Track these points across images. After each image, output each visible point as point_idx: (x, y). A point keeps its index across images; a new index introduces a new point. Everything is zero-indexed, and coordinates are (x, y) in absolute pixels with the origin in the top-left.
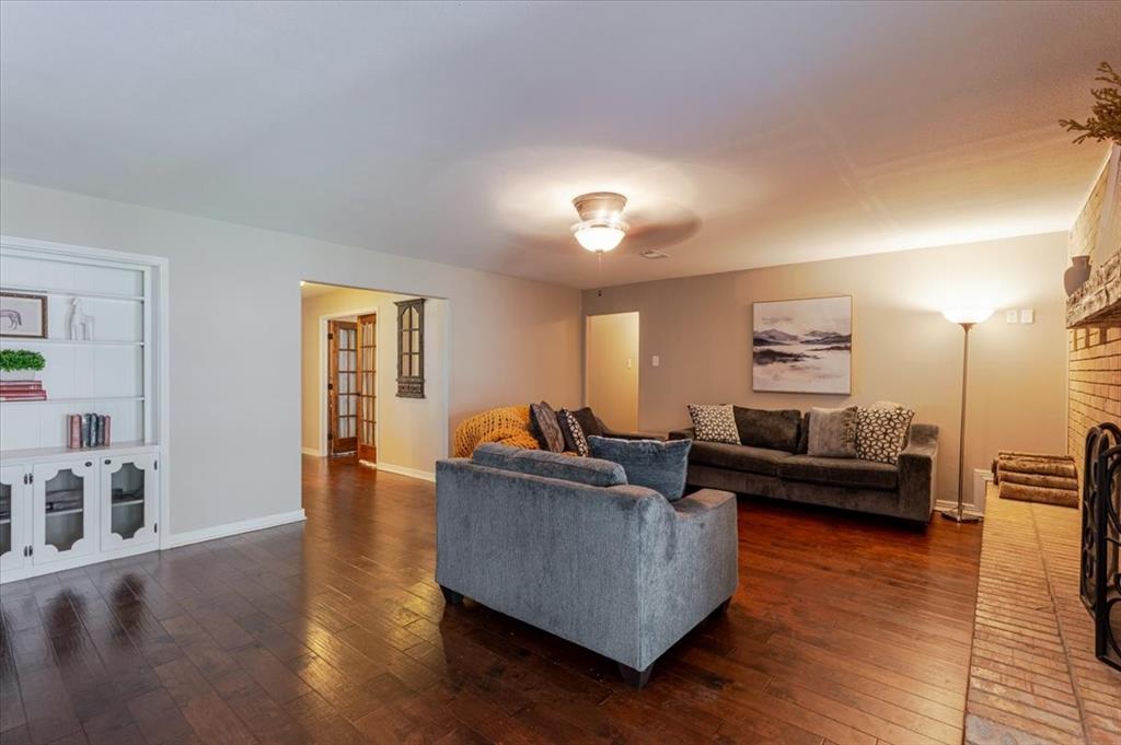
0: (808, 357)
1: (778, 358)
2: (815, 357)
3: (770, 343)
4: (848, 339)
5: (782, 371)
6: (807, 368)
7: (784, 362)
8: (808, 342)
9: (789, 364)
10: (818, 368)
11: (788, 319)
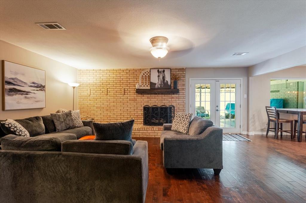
0: (32, 93)
1: (19, 93)
2: (34, 93)
3: (14, 85)
4: (44, 87)
5: (21, 99)
6: (32, 98)
7: (22, 94)
8: (31, 86)
9: (24, 96)
10: (35, 98)
11: (23, 74)
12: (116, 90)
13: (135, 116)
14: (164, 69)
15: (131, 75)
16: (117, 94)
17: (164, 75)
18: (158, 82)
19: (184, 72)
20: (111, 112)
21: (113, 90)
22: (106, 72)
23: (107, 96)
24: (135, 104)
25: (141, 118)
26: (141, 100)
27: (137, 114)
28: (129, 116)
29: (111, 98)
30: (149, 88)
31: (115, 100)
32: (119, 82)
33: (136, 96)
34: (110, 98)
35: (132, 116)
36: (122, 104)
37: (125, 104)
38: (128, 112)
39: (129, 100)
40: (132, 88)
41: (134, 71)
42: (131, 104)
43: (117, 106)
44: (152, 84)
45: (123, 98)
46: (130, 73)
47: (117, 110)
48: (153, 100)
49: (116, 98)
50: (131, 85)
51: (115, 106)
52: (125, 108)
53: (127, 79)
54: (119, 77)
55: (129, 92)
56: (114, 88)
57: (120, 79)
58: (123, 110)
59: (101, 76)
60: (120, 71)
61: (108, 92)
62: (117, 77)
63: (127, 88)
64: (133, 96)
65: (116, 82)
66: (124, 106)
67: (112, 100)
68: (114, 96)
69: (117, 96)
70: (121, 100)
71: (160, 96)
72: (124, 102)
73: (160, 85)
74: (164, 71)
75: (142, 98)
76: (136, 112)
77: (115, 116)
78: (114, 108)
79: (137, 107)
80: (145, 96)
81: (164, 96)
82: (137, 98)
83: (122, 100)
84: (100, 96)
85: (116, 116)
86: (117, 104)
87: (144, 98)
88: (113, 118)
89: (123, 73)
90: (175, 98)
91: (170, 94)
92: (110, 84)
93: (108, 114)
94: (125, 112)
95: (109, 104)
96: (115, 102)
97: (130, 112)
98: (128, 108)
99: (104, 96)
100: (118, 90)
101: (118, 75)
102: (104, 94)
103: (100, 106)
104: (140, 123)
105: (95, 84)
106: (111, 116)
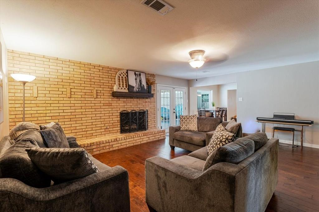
12: (85, 91)
13: (110, 124)
14: (141, 73)
15: (104, 74)
16: (86, 96)
17: (141, 78)
18: (136, 86)
19: (155, 78)
20: (77, 122)
21: (80, 91)
22: (68, 63)
23: (71, 99)
24: (110, 109)
25: (117, 126)
26: (117, 104)
27: (112, 122)
28: (103, 125)
29: (77, 102)
30: (127, 91)
31: (84, 105)
32: (88, 80)
33: (111, 100)
34: (75, 102)
35: (106, 125)
36: (94, 110)
37: (98, 110)
38: (102, 120)
39: (102, 105)
40: (106, 89)
41: (109, 69)
42: (105, 110)
43: (86, 113)
44: (130, 87)
45: (94, 102)
46: (104, 71)
47: (86, 119)
48: (129, 104)
49: (86, 102)
50: (105, 87)
51: (83, 113)
52: (97, 115)
53: (100, 79)
54: (89, 75)
55: (102, 94)
56: (81, 88)
57: (90, 77)
58: (95, 118)
59: (58, 68)
60: (91, 67)
61: (72, 93)
62: (86, 74)
63: (100, 89)
64: (107, 99)
65: (85, 80)
66: (96, 113)
67: (79, 105)
68: (82, 99)
69: (86, 99)
70: (92, 105)
71: (135, 100)
72: (96, 107)
73: (138, 89)
74: (140, 75)
75: (118, 102)
76: (111, 119)
77: (83, 127)
78: (82, 116)
79: (112, 113)
80: (121, 100)
81: (138, 100)
82: (112, 102)
83: (94, 105)
84: (57, 99)
85: (85, 127)
86: (87, 110)
87: (119, 102)
88: (81, 130)
89: (95, 70)
90: (148, 102)
91: (144, 98)
92: (75, 82)
93: (73, 125)
94: (97, 120)
95: (74, 111)
96: (83, 108)
97: (103, 120)
98: (101, 115)
99: (65, 99)
100: (88, 91)
101: (88, 72)
102: (65, 96)
103: (58, 114)
104: (116, 131)
105: (48, 79)
106: (77, 128)
